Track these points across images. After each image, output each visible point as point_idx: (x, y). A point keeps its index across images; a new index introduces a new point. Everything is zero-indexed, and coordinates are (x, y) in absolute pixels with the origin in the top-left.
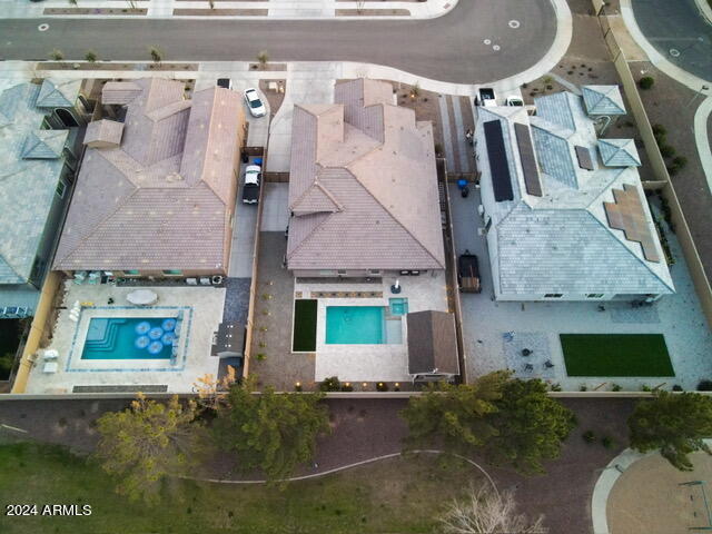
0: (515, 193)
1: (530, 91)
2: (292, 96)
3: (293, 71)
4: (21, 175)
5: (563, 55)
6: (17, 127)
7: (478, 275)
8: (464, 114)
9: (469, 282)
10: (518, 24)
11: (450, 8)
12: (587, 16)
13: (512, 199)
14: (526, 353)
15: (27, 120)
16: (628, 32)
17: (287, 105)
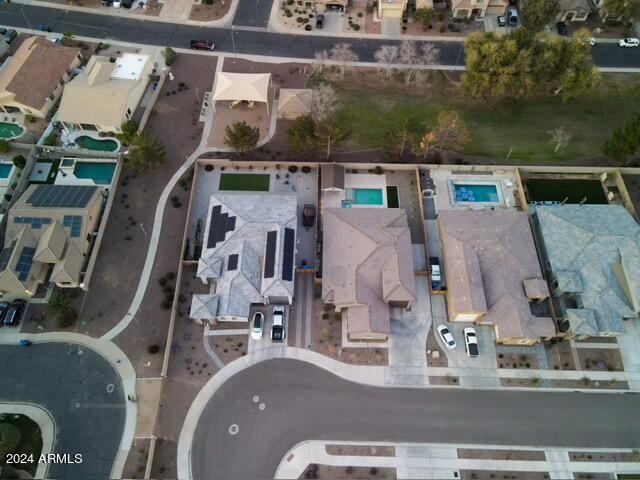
0: (284, 232)
1: (241, 349)
2: (420, 348)
3: (422, 376)
4: (572, 259)
5: (205, 388)
6: (595, 293)
7: (304, 216)
8: (295, 327)
9: (309, 213)
10: (230, 431)
11: (287, 456)
12: (165, 438)
13: (286, 229)
14: (287, 183)
15: (592, 300)
16: (138, 415)
17: (422, 338)
